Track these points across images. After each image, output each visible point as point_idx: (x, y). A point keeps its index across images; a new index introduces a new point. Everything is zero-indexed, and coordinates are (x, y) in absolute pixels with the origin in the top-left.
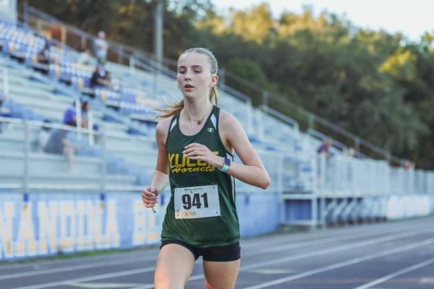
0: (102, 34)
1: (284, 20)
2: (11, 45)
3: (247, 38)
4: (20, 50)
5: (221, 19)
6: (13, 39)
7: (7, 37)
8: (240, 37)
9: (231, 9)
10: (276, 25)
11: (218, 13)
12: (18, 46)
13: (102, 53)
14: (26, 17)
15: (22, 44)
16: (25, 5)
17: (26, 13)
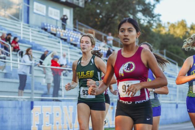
0: (110, 34)
2: (71, 38)
3: (176, 36)
4: (75, 41)
5: (164, 27)
6: (72, 36)
7: (69, 35)
8: (173, 35)
9: (168, 23)
10: (189, 30)
11: (163, 25)
12: (74, 39)
13: (111, 42)
14: (77, 27)
15: (75, 38)
16: (77, 21)
17: (77, 25)
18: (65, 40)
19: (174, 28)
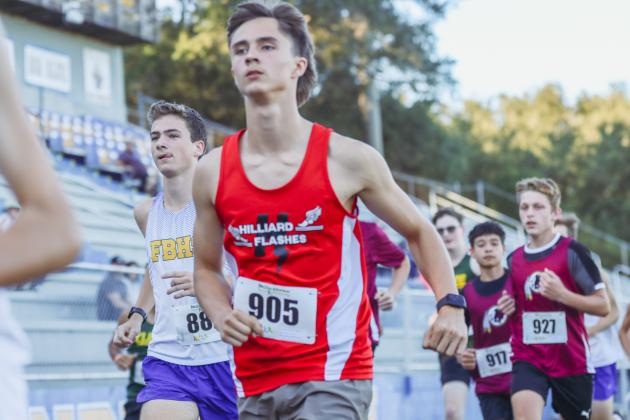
1: (582, 109)
2: (102, 154)
6: (110, 145)
7: (100, 142)
17: (141, 107)
18: (80, 160)
19: (520, 113)
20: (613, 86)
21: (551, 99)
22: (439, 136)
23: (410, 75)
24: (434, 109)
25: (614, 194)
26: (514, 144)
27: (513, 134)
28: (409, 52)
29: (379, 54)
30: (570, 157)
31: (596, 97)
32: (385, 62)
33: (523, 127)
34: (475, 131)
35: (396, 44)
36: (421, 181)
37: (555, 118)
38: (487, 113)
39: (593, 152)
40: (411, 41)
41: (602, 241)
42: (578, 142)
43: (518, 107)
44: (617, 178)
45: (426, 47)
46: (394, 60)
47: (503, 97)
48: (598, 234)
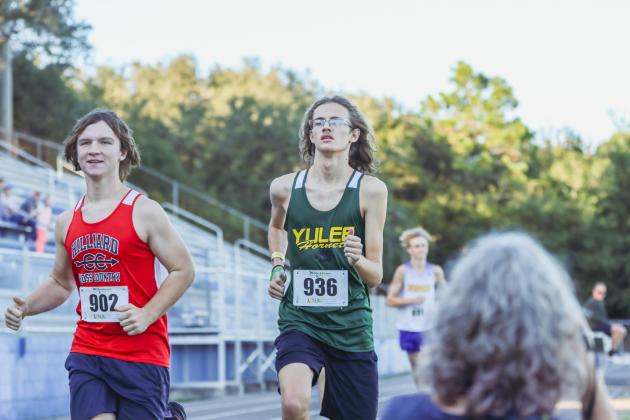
1: (214, 82)
19: (152, 82)
20: (247, 61)
21: (184, 70)
22: (70, 100)
23: (45, 37)
24: (67, 73)
25: (240, 168)
26: (144, 112)
27: (144, 102)
28: (44, 15)
29: (16, 15)
30: (199, 129)
31: (229, 70)
32: (21, 23)
33: (154, 96)
34: (106, 97)
35: (33, 6)
36: (49, 144)
37: (186, 90)
38: (120, 80)
39: (222, 125)
40: (49, 4)
41: (226, 213)
42: (208, 114)
43: (152, 76)
44: (244, 152)
45: (62, 10)
46: (30, 22)
47: (137, 65)
48: (223, 206)
